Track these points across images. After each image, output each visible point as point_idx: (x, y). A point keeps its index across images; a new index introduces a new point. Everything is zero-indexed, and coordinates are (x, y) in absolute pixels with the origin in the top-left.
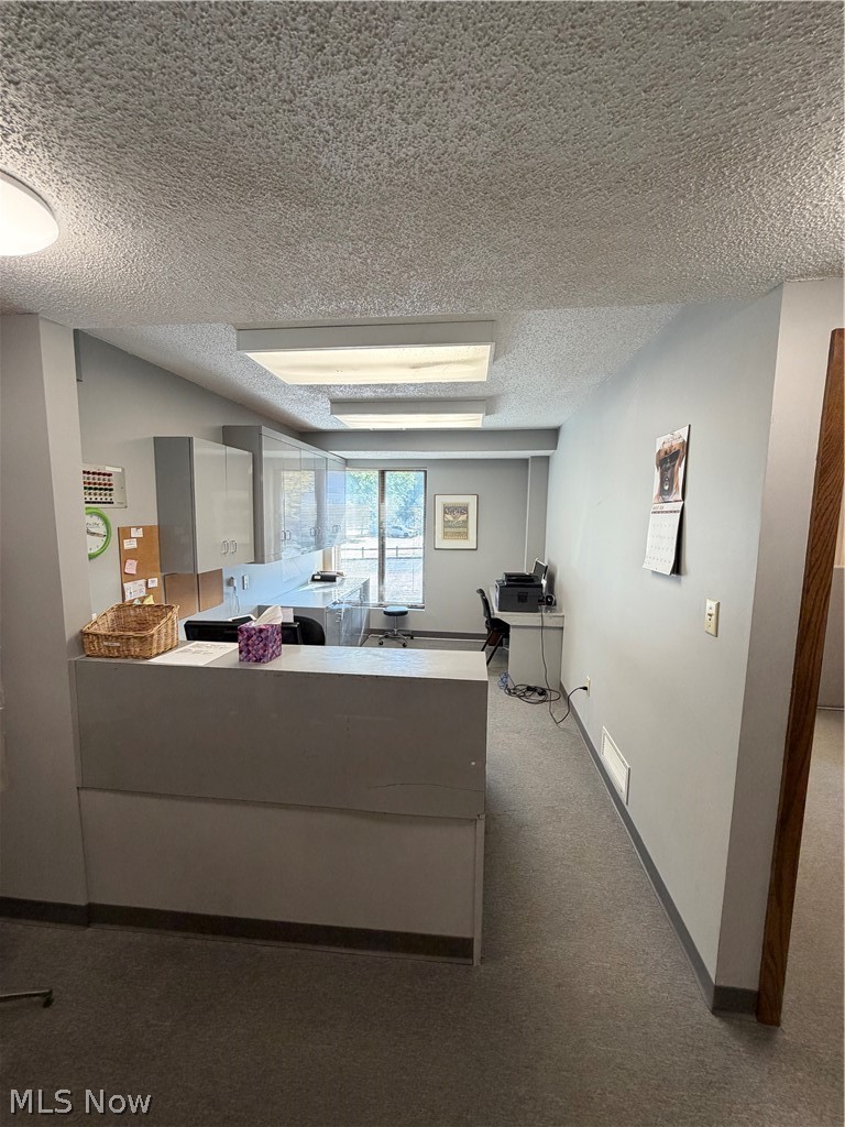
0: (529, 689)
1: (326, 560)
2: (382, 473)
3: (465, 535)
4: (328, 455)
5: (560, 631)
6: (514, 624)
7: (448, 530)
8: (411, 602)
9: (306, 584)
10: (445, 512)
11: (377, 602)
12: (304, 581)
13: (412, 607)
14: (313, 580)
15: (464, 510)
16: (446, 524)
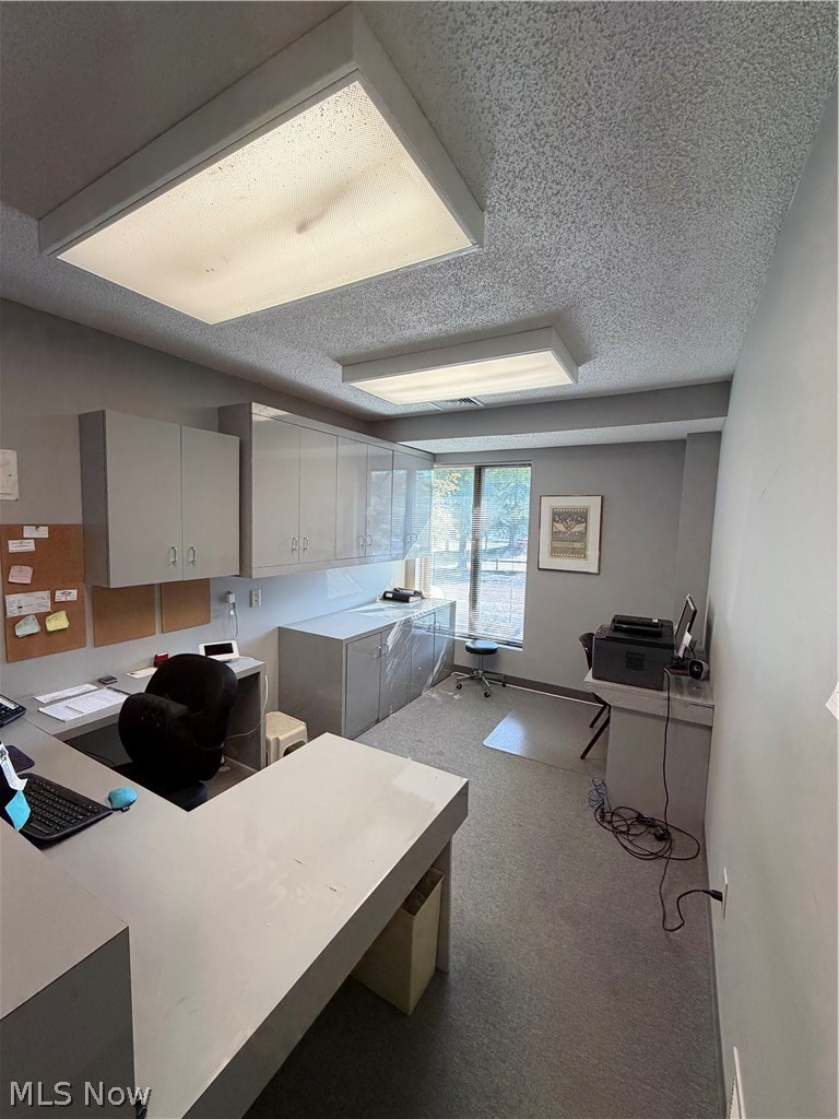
0: (640, 819)
1: (409, 574)
2: (479, 471)
3: (581, 553)
4: (397, 447)
5: (705, 732)
6: (618, 704)
7: (556, 544)
8: (507, 638)
9: (375, 601)
10: (554, 520)
11: (466, 631)
12: (370, 596)
13: (508, 644)
14: (385, 598)
15: (582, 517)
16: (555, 535)
